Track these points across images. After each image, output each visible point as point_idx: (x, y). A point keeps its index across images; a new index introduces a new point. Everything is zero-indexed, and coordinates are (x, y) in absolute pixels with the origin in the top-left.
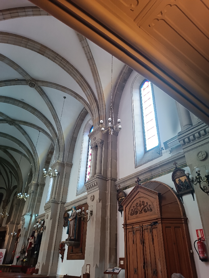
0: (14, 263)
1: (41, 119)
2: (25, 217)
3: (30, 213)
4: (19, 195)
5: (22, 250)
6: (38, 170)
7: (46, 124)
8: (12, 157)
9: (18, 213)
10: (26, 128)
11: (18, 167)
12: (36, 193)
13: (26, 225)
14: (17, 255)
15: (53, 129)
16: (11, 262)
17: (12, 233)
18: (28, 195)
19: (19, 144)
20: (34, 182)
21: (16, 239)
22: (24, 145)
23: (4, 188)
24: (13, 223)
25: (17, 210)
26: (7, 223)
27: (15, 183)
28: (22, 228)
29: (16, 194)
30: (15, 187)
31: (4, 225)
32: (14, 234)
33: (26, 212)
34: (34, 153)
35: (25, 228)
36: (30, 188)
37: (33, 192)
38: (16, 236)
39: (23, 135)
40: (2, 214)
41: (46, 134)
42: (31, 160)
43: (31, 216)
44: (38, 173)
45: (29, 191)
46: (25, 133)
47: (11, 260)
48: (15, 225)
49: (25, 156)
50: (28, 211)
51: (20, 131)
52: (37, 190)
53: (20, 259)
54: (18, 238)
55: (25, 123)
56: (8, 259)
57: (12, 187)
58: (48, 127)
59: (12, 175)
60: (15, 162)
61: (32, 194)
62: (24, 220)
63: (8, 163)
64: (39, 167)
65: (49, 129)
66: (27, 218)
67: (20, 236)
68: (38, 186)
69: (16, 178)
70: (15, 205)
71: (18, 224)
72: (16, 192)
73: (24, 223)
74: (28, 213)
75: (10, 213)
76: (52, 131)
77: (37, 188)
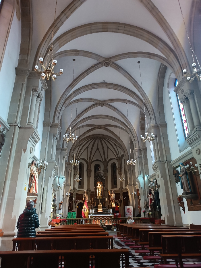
0: (143, 216)
1: (124, 92)
2: (139, 178)
3: (142, 175)
4: (128, 162)
5: (145, 205)
6: (136, 137)
7: (130, 95)
8: (112, 132)
9: (132, 176)
10: (114, 104)
11: (119, 139)
12: (141, 157)
13: (142, 185)
14: (143, 210)
15: (138, 97)
16: (140, 215)
17: (133, 193)
18: (135, 160)
19: (113, 120)
20: (136, 148)
21: (137, 197)
22: (118, 120)
23: (114, 159)
24: (130, 185)
25: (130, 174)
26: (126, 186)
27: (121, 153)
28: (139, 188)
29: (125, 161)
30: (123, 156)
31: (124, 187)
32: (134, 193)
33: (138, 175)
34: (128, 123)
35: (142, 188)
36: (134, 155)
37: (138, 157)
38: (137, 195)
39: (114, 111)
40: (120, 179)
41: (132, 104)
42: (127, 130)
43: (144, 177)
44: (137, 140)
45: (135, 157)
46: (115, 109)
47: (139, 214)
48: (133, 186)
49: (122, 128)
50: (139, 173)
51: (111, 109)
52: (141, 154)
53: (146, 212)
54: (138, 196)
55: (113, 100)
56: (137, 213)
57: (120, 156)
58: (132, 97)
59: (117, 147)
60: (116, 135)
61: (138, 159)
62: (138, 181)
63: (111, 138)
64: (136, 134)
65: (134, 98)
66: (141, 180)
67: (140, 194)
68: (141, 151)
69: (121, 149)
70: (128, 170)
71: (135, 185)
72: (125, 160)
73: (140, 184)
74: (140, 176)
75: (126, 177)
76: (138, 99)
77: (141, 152)
